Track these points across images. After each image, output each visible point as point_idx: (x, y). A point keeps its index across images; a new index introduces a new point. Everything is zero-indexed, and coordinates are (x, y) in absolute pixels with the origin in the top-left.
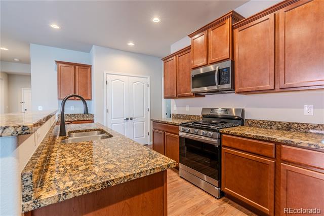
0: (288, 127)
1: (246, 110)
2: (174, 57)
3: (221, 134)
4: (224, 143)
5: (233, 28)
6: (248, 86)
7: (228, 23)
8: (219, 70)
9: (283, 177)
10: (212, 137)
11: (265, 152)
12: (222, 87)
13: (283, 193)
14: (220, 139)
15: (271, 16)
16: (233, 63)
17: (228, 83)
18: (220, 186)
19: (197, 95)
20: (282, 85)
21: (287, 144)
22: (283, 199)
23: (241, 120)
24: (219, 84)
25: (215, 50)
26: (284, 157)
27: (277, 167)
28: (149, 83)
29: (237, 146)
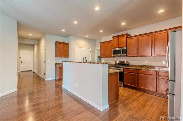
0: (141, 66)
1: (130, 62)
2: (105, 43)
3: (123, 68)
4: (125, 71)
5: (127, 38)
6: (131, 55)
7: (125, 36)
8: (122, 50)
9: (139, 77)
10: (121, 70)
11: (135, 72)
12: (123, 55)
13: (139, 81)
14: (123, 70)
15: (137, 37)
16: (127, 48)
17: (125, 54)
18: (123, 83)
19: (114, 57)
20: (139, 55)
21: (140, 69)
22: (139, 82)
23: (128, 65)
24: (122, 54)
25: (121, 43)
26: (140, 73)
27: (138, 75)
28: (91, 51)
29: (128, 71)
